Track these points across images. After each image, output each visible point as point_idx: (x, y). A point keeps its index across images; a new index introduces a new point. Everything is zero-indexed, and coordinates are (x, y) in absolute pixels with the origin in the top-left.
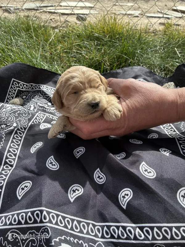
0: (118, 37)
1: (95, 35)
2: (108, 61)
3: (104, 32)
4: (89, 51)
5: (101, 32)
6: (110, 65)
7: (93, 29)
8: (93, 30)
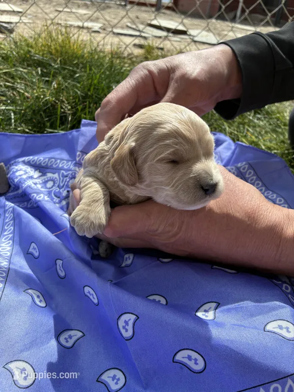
0: (76, 63)
1: (36, 58)
2: (66, 102)
3: (51, 54)
4: (30, 85)
5: (45, 52)
6: (72, 108)
7: (32, 47)
8: (30, 49)
